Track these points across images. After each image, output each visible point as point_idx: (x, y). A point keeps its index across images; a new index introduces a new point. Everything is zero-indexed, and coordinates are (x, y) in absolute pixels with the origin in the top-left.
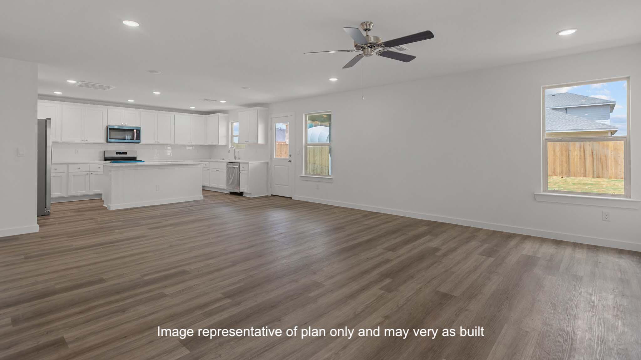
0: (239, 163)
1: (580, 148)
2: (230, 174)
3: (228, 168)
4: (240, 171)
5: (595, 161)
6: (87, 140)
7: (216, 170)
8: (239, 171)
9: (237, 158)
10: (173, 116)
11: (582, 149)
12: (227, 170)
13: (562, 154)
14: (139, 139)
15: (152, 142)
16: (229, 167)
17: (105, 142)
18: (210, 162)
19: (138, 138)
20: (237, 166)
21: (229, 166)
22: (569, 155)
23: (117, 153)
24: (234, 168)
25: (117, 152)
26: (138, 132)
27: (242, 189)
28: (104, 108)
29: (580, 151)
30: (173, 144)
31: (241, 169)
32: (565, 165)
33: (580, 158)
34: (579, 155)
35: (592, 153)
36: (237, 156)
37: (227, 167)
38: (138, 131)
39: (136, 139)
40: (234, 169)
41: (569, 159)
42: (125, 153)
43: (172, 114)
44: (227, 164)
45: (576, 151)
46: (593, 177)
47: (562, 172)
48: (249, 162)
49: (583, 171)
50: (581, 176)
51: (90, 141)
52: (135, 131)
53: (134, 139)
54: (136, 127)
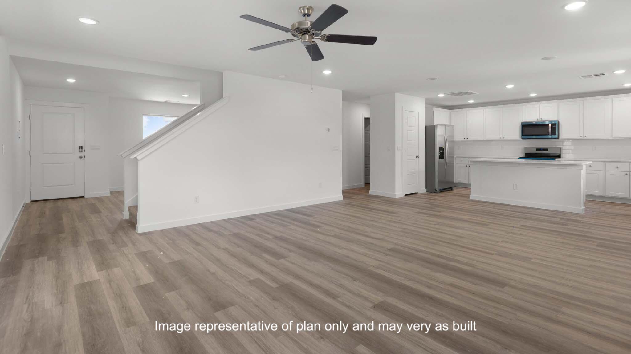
6: (504, 138)
14: (556, 134)
23: (538, 150)
25: (537, 148)
30: (610, 138)
38: (554, 125)
39: (552, 134)
42: (546, 150)
43: (608, 98)
52: (550, 125)
53: (548, 135)
54: (551, 121)
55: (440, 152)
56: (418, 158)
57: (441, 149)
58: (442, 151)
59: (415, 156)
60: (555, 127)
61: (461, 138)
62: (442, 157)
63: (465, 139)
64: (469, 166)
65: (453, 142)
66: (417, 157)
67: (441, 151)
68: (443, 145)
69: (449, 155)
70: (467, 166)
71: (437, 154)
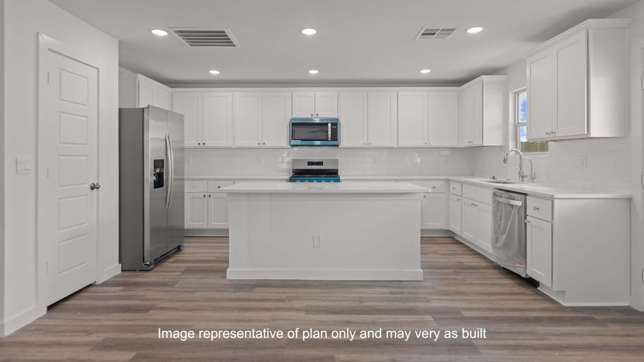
0: (525, 194)
2: (501, 219)
3: (497, 205)
4: (526, 216)
6: (264, 144)
7: (472, 204)
8: (525, 218)
9: (527, 176)
10: (396, 93)
12: (494, 208)
14: (336, 140)
15: (359, 143)
16: (499, 202)
17: (289, 146)
18: (462, 183)
19: (335, 137)
20: (519, 203)
21: (501, 200)
23: (310, 163)
24: (512, 206)
25: (309, 161)
26: (335, 127)
27: (533, 272)
28: (286, 92)
30: (396, 146)
31: (530, 211)
36: (526, 171)
37: (494, 201)
38: (335, 125)
39: (332, 140)
40: (511, 208)
42: (321, 163)
43: (393, 91)
44: (494, 194)
48: (556, 196)
51: (269, 144)
52: (330, 125)
53: (327, 140)
54: (332, 119)
55: (155, 171)
56: (95, 190)
57: (159, 164)
58: (160, 170)
59: (88, 187)
60: (335, 128)
61: (194, 144)
62: (159, 182)
63: (201, 145)
64: (210, 196)
65: (183, 149)
66: (92, 189)
67: (158, 170)
68: (162, 157)
69: (175, 175)
70: (204, 196)
71: (149, 177)
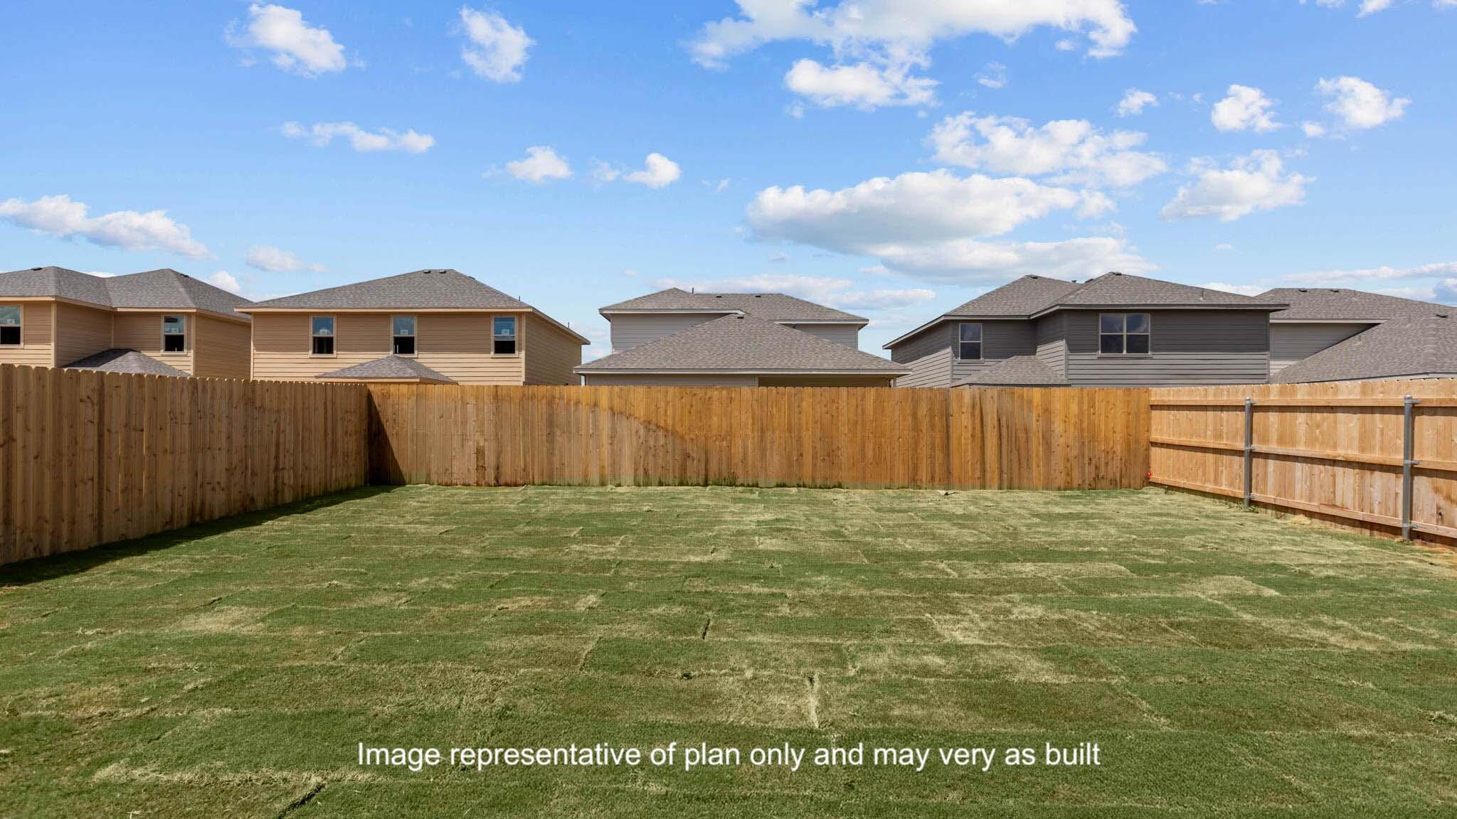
1: (973, 407)
5: (1004, 442)
11: (977, 412)
13: (932, 427)
22: (948, 426)
29: (973, 415)
32: (939, 455)
33: (973, 436)
34: (970, 428)
35: (999, 420)
41: (948, 438)
45: (963, 416)
46: (1000, 488)
47: (933, 478)
49: (978, 474)
50: (973, 488)
